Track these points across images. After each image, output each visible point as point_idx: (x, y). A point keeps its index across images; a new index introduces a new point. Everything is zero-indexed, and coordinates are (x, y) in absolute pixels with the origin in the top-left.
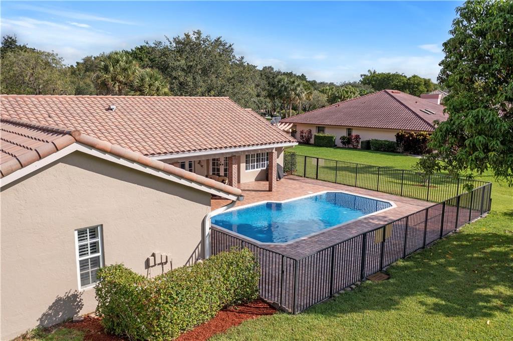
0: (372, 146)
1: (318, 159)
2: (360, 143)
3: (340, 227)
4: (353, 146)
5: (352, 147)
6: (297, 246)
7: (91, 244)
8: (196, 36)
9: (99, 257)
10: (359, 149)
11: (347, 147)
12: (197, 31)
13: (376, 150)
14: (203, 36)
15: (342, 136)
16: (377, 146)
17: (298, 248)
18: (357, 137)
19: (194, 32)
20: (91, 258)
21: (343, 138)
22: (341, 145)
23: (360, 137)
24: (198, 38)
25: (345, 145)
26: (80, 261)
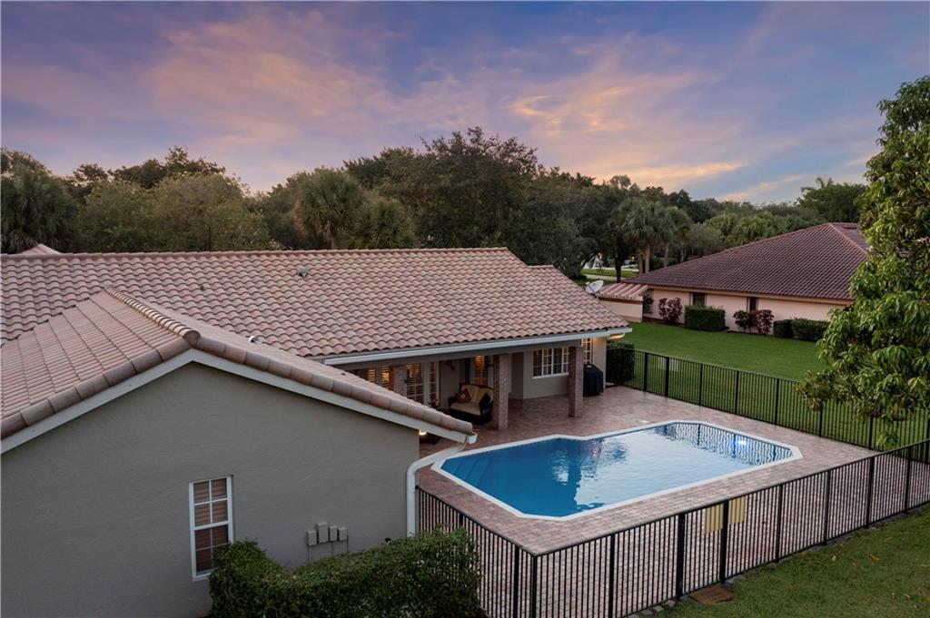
0: (794, 331)
1: (668, 359)
2: (772, 325)
3: (675, 494)
4: (759, 329)
5: (757, 331)
6: (583, 525)
7: (214, 505)
8: (473, 136)
9: (226, 526)
10: (772, 336)
11: (747, 331)
12: (474, 129)
13: (802, 339)
14: (485, 138)
15: (738, 310)
16: (805, 331)
17: (584, 529)
18: (767, 314)
19: (469, 129)
20: (214, 528)
21: (740, 315)
22: (734, 327)
23: (773, 313)
24: (475, 141)
25: (745, 328)
26: (197, 533)
